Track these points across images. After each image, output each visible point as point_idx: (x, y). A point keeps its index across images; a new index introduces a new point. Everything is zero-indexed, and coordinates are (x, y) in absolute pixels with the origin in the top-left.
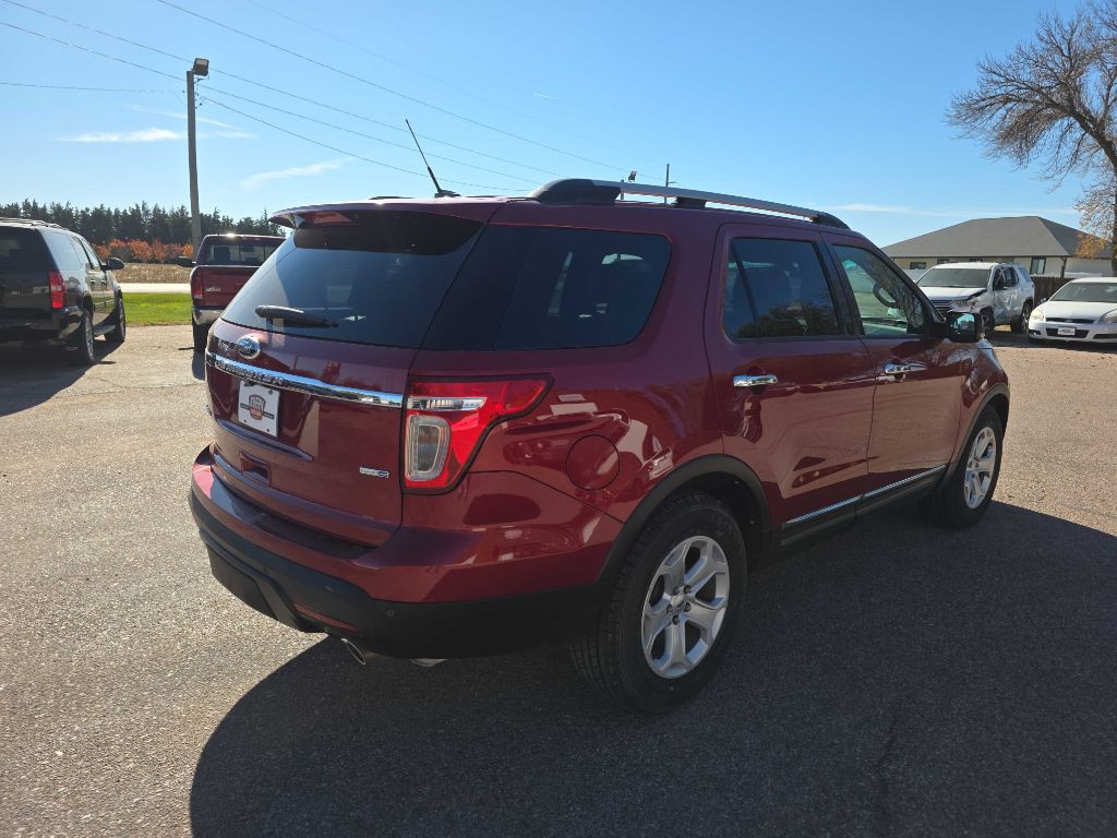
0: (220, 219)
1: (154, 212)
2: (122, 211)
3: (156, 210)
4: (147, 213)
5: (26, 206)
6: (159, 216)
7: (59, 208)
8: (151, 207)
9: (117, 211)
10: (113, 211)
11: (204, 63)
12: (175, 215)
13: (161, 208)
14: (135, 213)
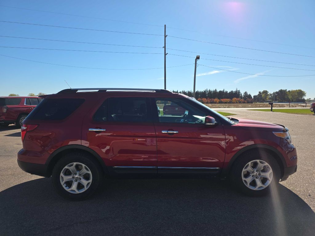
0: (225, 92)
1: (209, 91)
2: (202, 91)
3: (210, 90)
4: (207, 91)
5: (183, 92)
6: (210, 92)
7: (189, 92)
8: (208, 90)
9: (201, 91)
10: (200, 92)
11: (199, 57)
12: (214, 91)
13: (211, 90)
14: (205, 91)
